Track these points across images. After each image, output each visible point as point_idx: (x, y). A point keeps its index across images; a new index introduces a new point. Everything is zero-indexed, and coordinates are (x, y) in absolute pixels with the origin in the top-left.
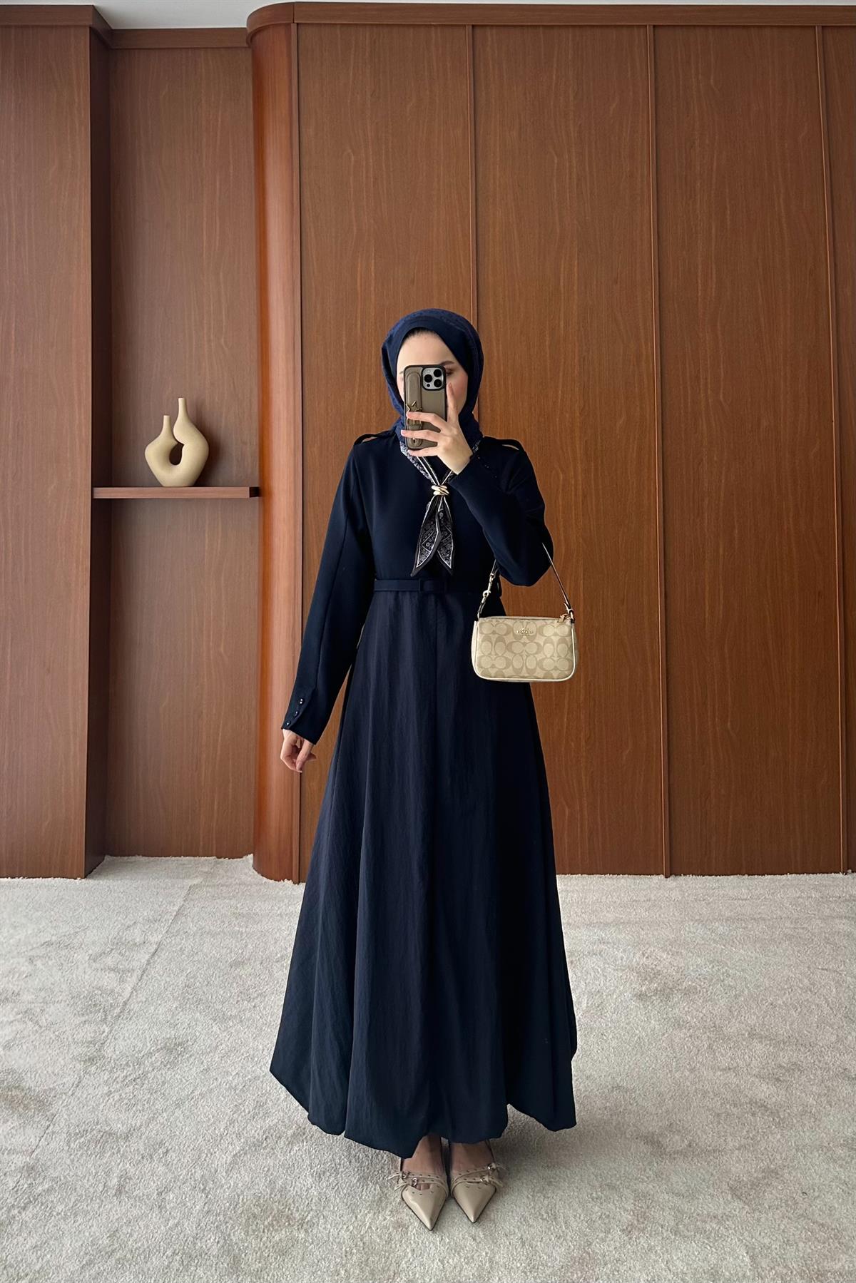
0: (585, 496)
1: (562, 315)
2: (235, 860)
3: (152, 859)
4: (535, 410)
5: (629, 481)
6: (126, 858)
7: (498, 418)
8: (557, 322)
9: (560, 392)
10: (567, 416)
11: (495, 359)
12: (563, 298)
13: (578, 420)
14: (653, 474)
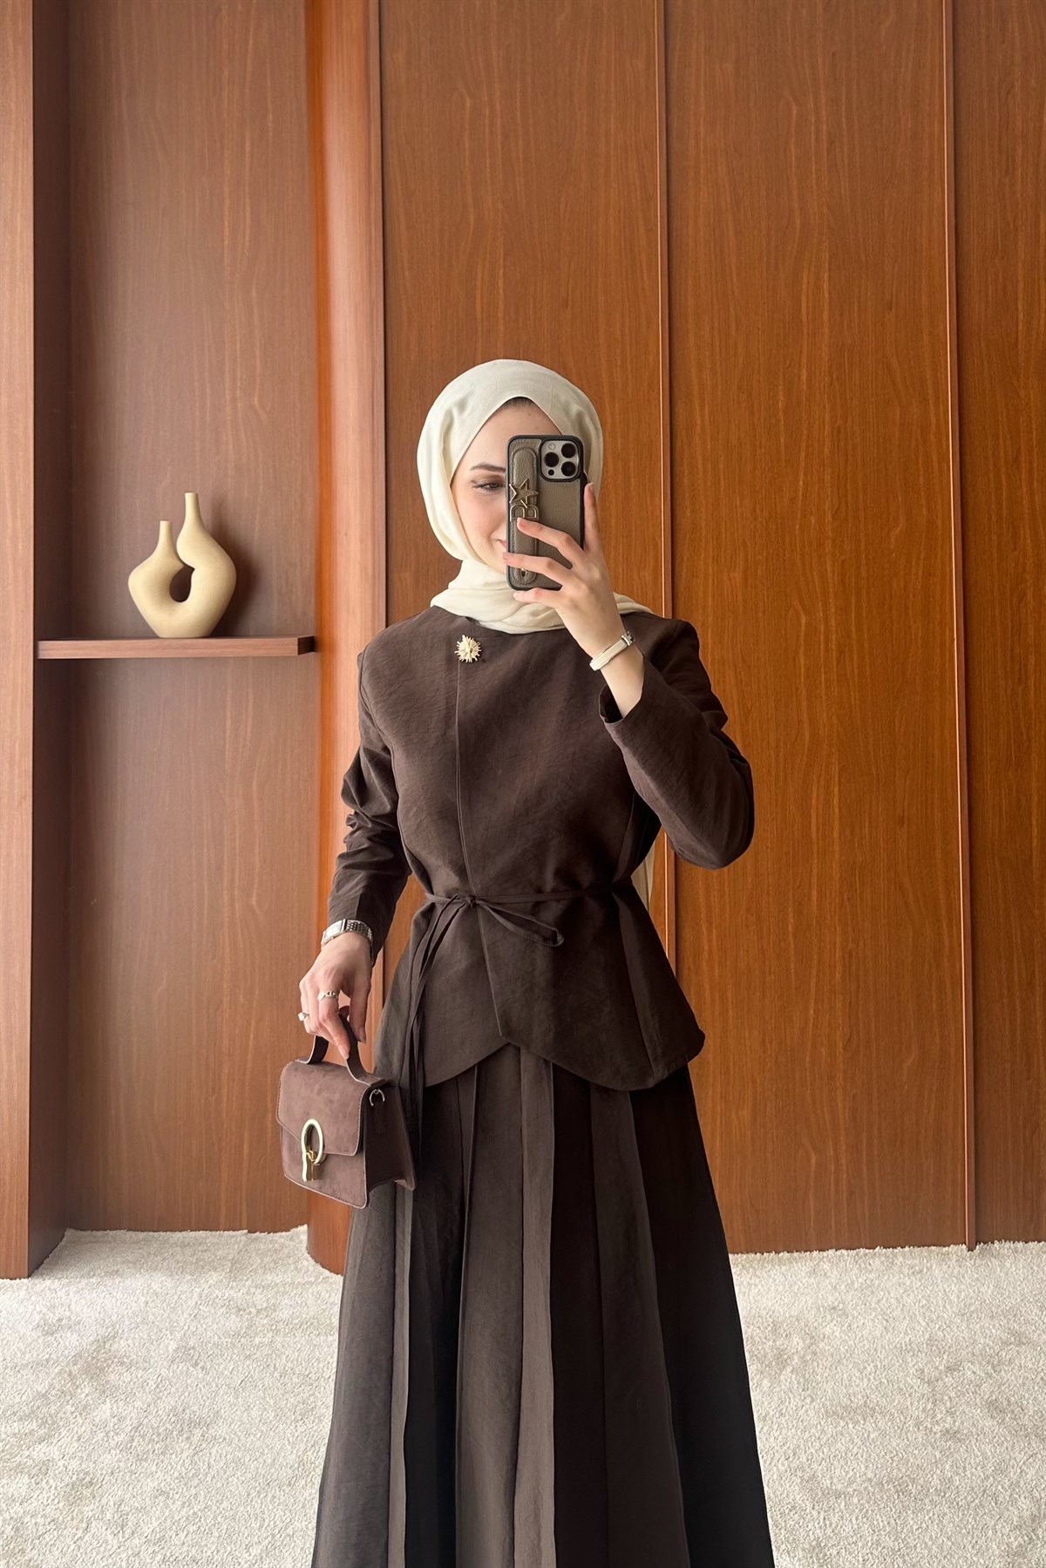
0: (841, 652)
1: (804, 360)
2: (278, 1234)
3: (142, 1235)
4: (762, 511)
5: (910, 627)
6: (100, 1233)
7: (703, 524)
8: (796, 371)
9: (801, 483)
10: (813, 521)
11: (698, 429)
12: (805, 331)
13: (830, 527)
14: (948, 616)
